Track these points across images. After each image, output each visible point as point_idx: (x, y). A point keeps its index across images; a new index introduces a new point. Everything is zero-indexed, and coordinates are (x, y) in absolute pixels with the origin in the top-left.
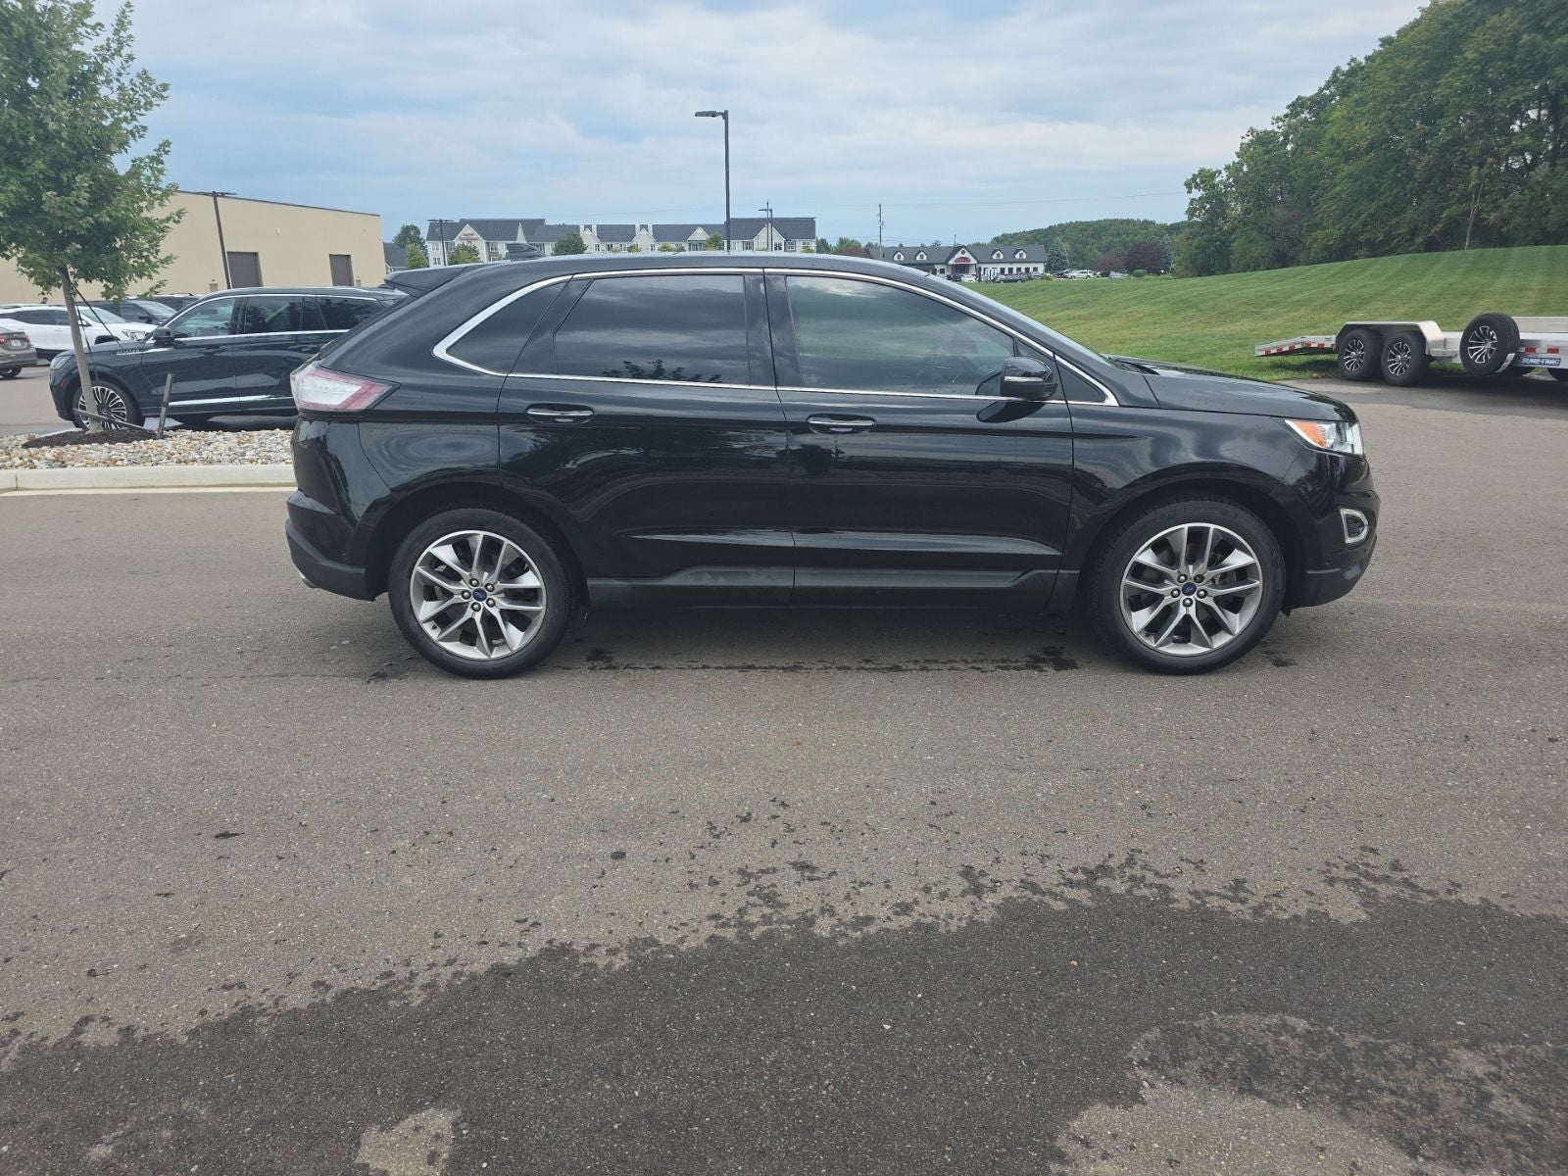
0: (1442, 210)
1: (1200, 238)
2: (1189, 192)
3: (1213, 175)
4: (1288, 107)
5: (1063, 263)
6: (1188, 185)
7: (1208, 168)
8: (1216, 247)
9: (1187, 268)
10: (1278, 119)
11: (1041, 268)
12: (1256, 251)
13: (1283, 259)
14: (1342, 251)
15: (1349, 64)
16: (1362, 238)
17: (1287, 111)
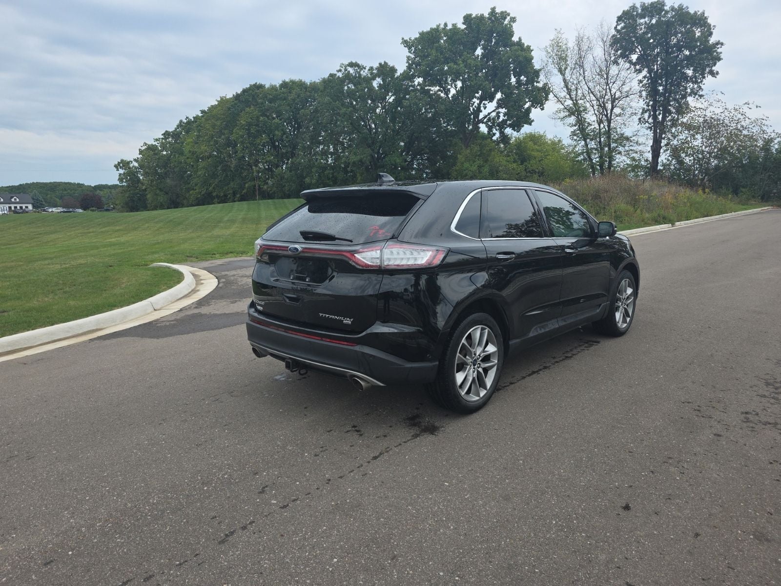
0: (245, 184)
1: (128, 193)
2: (118, 170)
3: (128, 163)
4: (162, 135)
5: (42, 204)
6: (116, 166)
7: (125, 159)
8: (138, 197)
9: (122, 207)
10: (157, 140)
11: (30, 207)
12: (162, 198)
13: (175, 203)
14: (206, 200)
15: (186, 119)
16: (214, 194)
17: (162, 137)
